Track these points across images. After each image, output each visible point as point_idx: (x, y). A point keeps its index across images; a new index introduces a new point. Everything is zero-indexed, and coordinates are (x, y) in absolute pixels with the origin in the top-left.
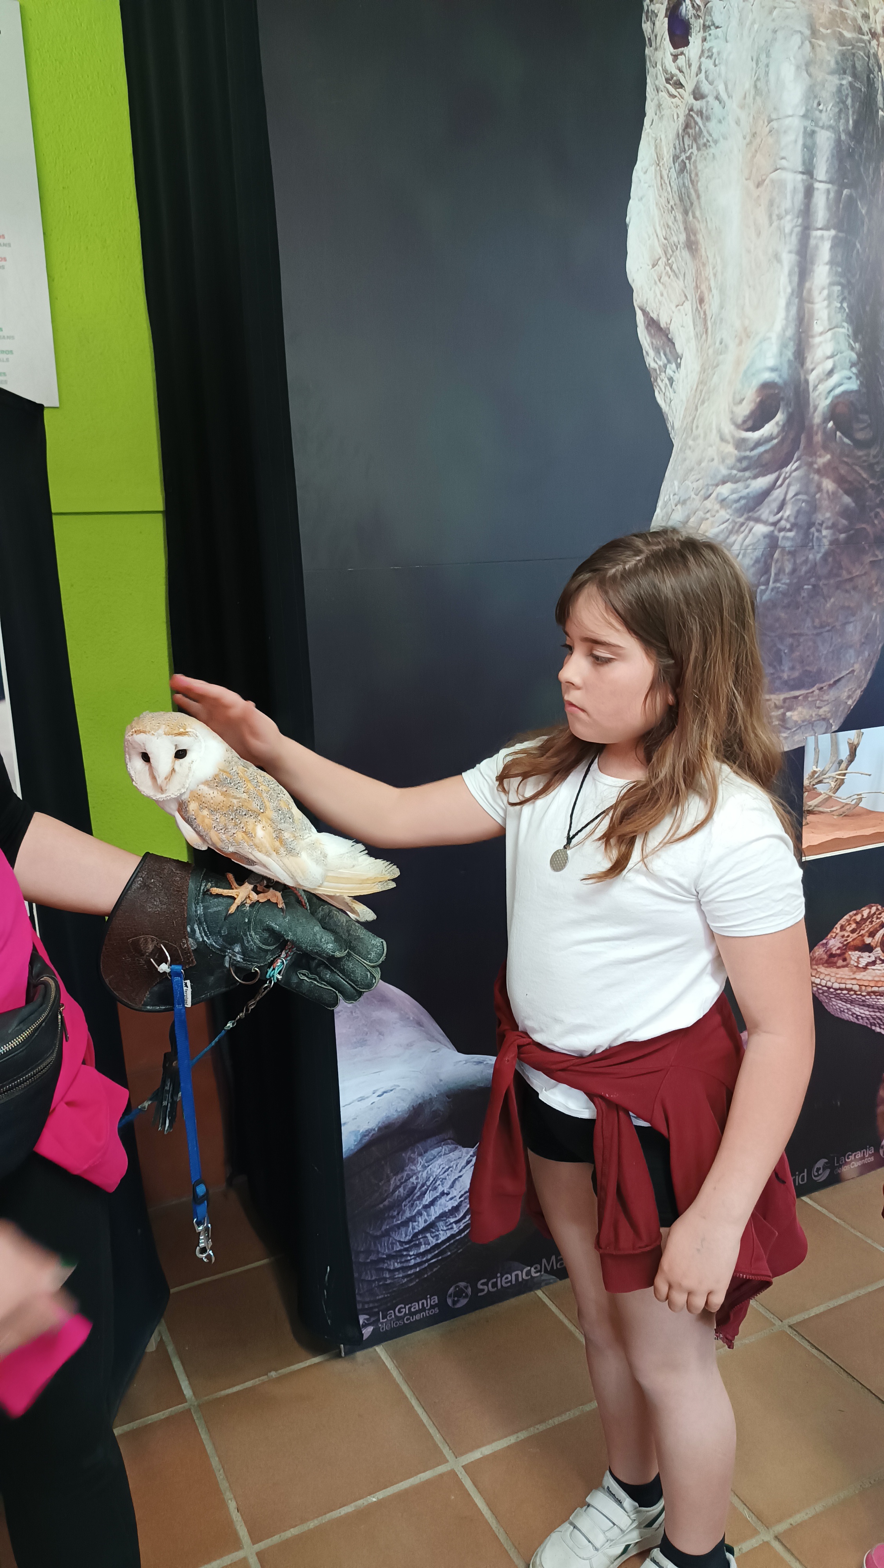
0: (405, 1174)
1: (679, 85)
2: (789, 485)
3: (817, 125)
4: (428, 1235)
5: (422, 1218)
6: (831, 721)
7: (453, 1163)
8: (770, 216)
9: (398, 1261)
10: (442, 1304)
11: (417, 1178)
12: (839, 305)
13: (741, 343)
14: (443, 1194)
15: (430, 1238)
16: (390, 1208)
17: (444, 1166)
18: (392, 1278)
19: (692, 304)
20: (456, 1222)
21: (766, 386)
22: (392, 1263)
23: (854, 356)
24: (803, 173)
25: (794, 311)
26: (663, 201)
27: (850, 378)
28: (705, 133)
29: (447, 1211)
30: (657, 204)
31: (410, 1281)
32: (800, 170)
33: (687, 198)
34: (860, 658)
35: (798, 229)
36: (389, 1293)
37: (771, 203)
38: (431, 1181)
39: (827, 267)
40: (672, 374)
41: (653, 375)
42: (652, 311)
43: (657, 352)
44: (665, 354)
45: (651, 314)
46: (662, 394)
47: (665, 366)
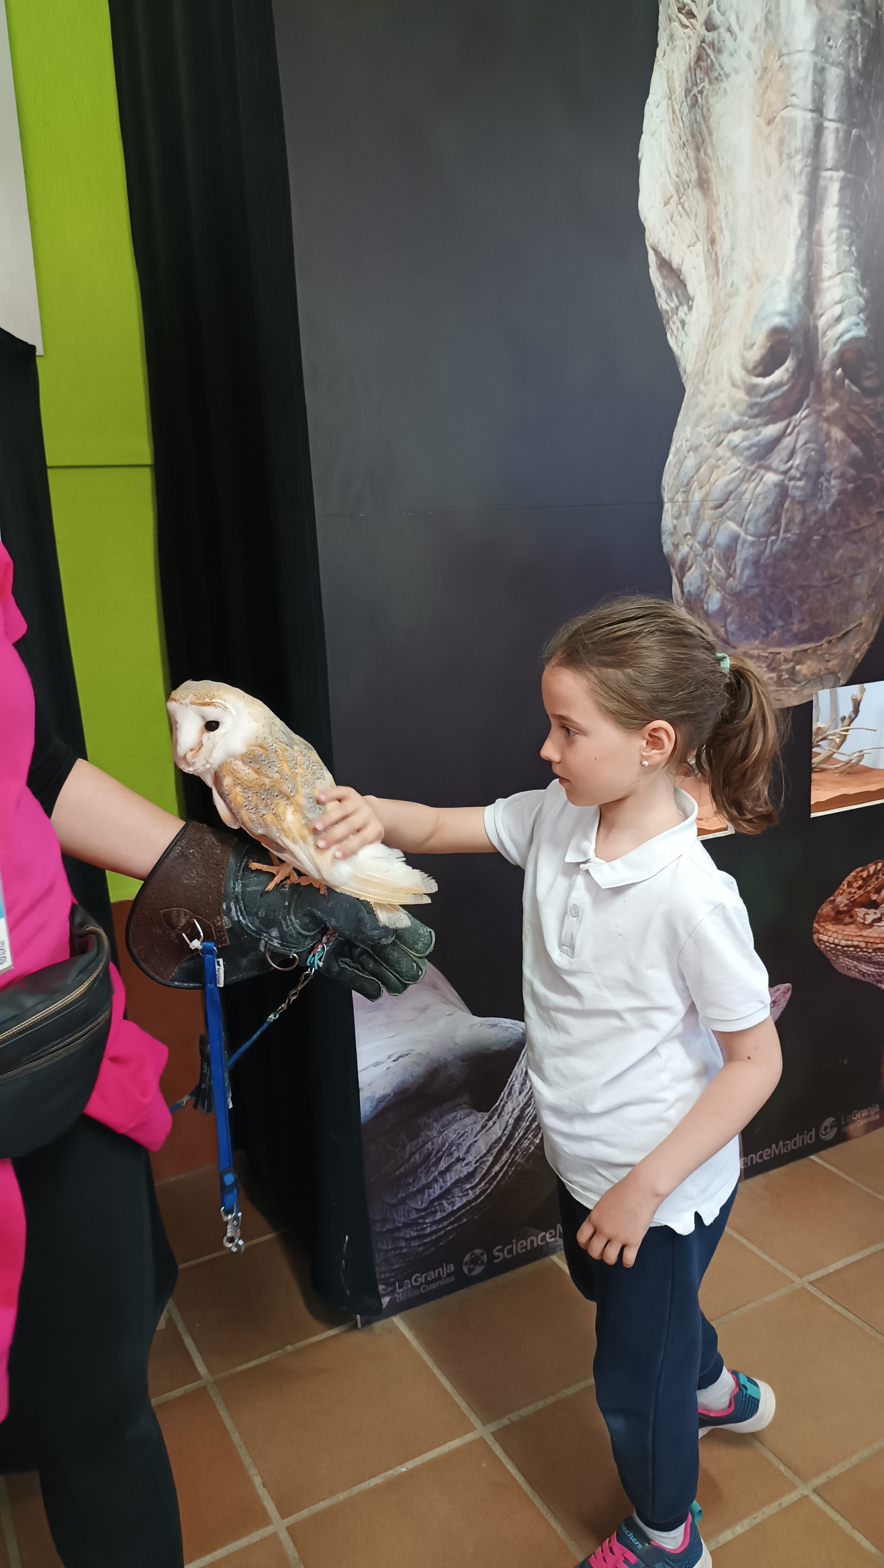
0: (421, 1139)
1: (691, 15)
2: (798, 434)
3: (827, 61)
4: (444, 1202)
5: (437, 1185)
6: (839, 675)
7: (468, 1127)
8: (780, 155)
9: (415, 1229)
10: (458, 1271)
11: (433, 1144)
12: (847, 249)
13: (751, 286)
14: (459, 1160)
15: (446, 1205)
16: (406, 1175)
17: (459, 1131)
18: (409, 1246)
19: (703, 245)
20: (472, 1188)
21: (776, 332)
22: (408, 1231)
23: (862, 301)
24: (812, 111)
25: (803, 253)
26: (675, 137)
27: (857, 324)
28: (717, 66)
29: (462, 1176)
30: (669, 140)
31: (426, 1249)
32: (810, 107)
33: (698, 134)
34: (868, 611)
35: (807, 169)
36: (405, 1262)
37: (782, 142)
38: (446, 1147)
39: (836, 210)
40: (683, 316)
41: (665, 317)
42: (665, 252)
43: (669, 294)
44: (677, 296)
45: (663, 255)
46: (674, 337)
47: (677, 308)
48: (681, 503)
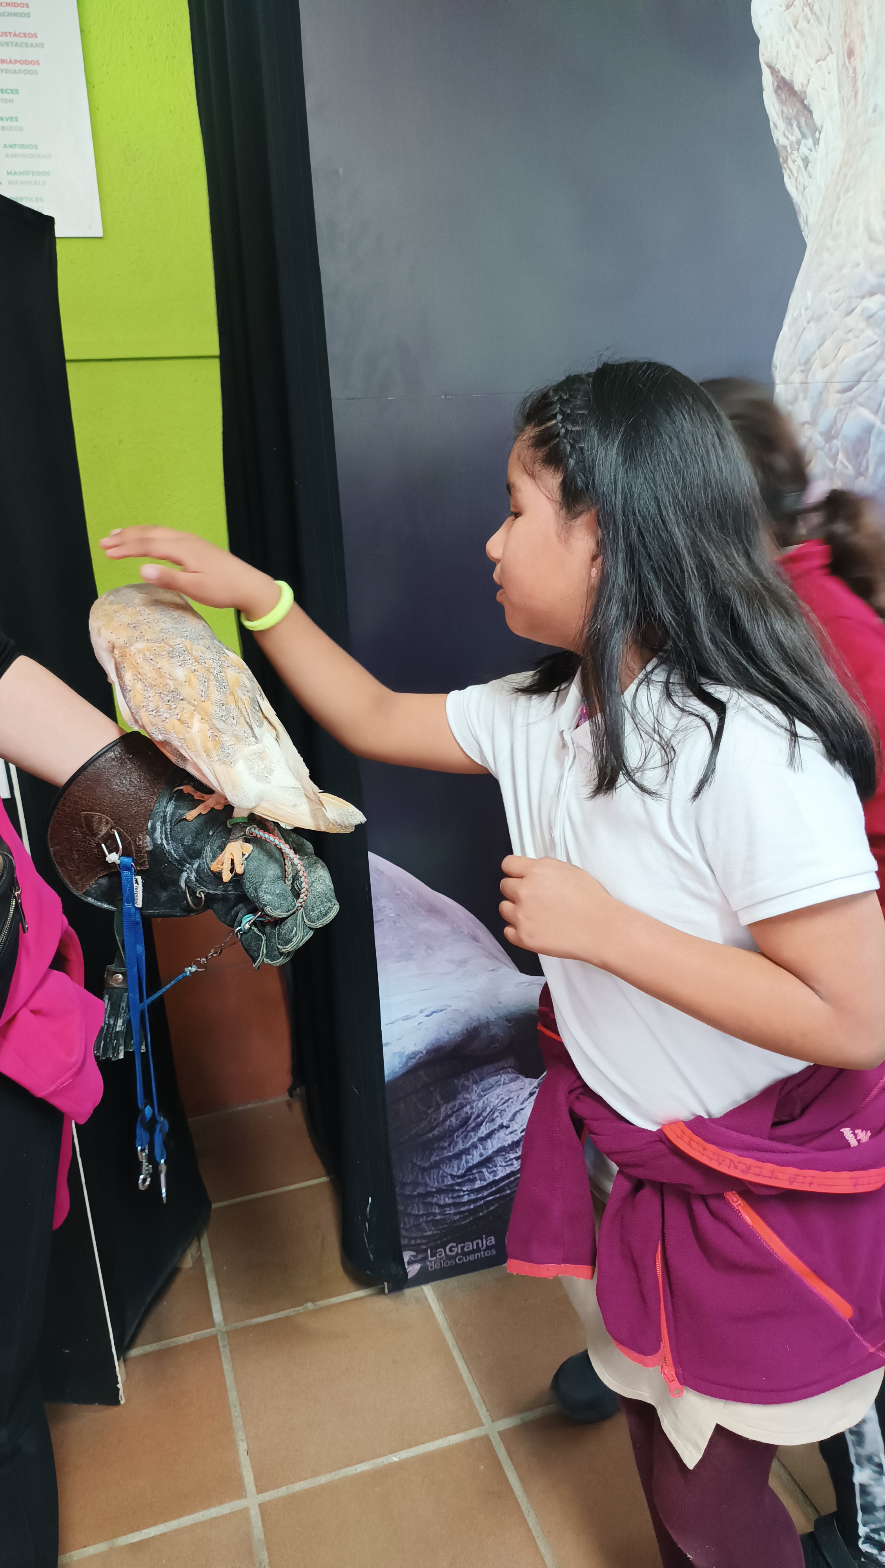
0: (458, 1103)
4: (484, 1170)
5: (477, 1152)
7: (513, 1093)
9: (450, 1196)
11: (472, 1108)
14: (502, 1127)
15: (486, 1174)
16: (441, 1138)
17: (503, 1096)
18: (444, 1213)
19: (838, 59)
22: (442, 1198)
29: (506, 1145)
31: (464, 1218)
36: (439, 1230)
38: (487, 1112)
40: (807, 152)
41: (782, 154)
42: (784, 69)
43: (788, 121)
44: (799, 127)
45: (783, 73)
46: (793, 179)
47: (799, 143)
48: (798, 385)
